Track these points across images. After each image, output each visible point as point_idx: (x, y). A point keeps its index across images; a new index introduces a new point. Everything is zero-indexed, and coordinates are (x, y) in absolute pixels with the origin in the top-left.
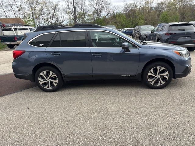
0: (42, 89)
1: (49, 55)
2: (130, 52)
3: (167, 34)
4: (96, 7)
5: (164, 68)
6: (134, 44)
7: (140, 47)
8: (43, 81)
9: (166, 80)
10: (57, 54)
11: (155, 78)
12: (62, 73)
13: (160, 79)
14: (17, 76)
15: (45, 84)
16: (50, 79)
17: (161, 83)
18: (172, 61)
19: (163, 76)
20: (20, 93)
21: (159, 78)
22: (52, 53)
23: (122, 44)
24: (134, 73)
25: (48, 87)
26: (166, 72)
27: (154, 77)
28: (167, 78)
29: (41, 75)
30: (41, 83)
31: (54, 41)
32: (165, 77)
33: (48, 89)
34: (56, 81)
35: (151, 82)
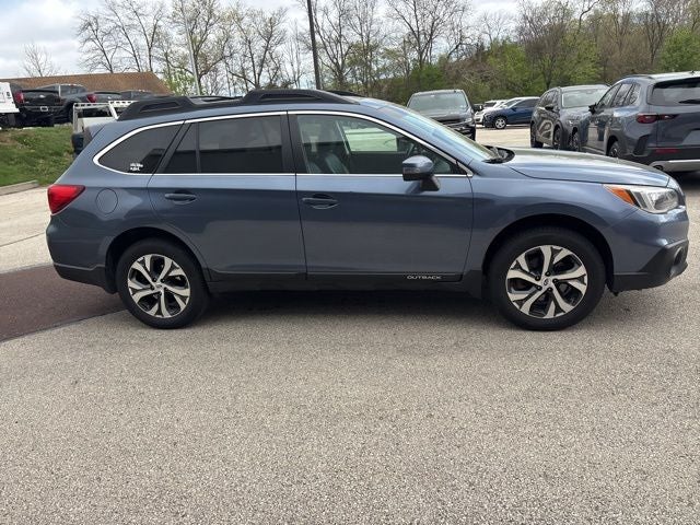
0: (140, 316)
1: (158, 203)
2: (436, 189)
3: (642, 120)
4: (414, 23)
5: (570, 253)
6: (454, 161)
7: (475, 172)
8: (144, 289)
9: (577, 298)
10: (185, 199)
11: (533, 289)
12: (203, 265)
13: (556, 292)
14: (64, 273)
15: (150, 300)
16: (164, 285)
17: (558, 309)
18: (598, 228)
19: (565, 282)
20: (73, 327)
21: (552, 289)
22: (167, 195)
23: (405, 162)
24: (454, 269)
25: (159, 312)
26: (576, 265)
27: (531, 285)
28: (583, 288)
29: (135, 270)
30: (136, 298)
31: (176, 153)
32: (575, 284)
33: (160, 317)
34: (184, 291)
35: (521, 302)
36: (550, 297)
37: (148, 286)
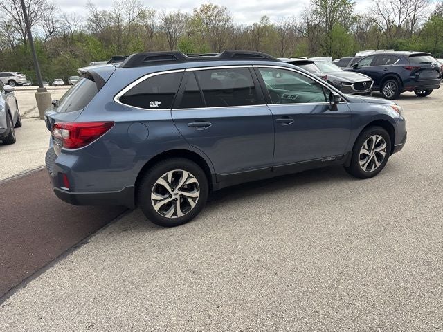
5: (382, 138)
8: (164, 199)
9: (382, 160)
10: (202, 126)
11: (368, 158)
13: (375, 158)
16: (180, 192)
17: (375, 166)
19: (378, 152)
22: (189, 124)
25: (175, 213)
26: (383, 144)
27: (368, 155)
28: (384, 154)
29: (158, 185)
33: (175, 217)
34: (196, 194)
35: (363, 165)
36: (373, 161)
37: (167, 196)
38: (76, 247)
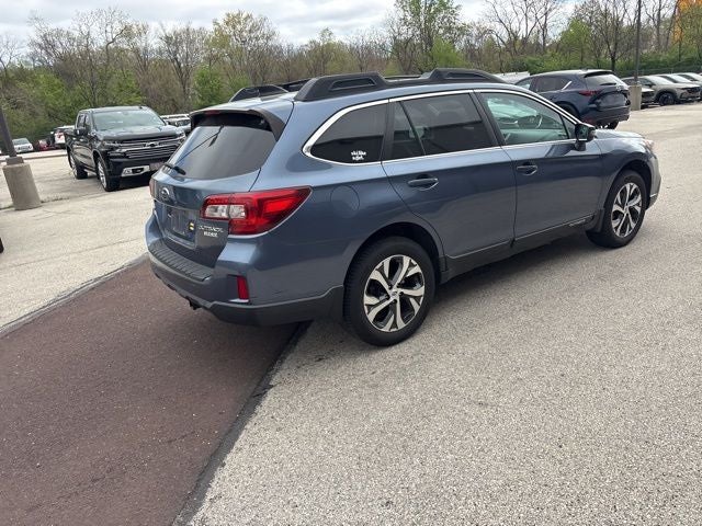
5: (636, 186)
8: (380, 303)
9: (637, 218)
10: (427, 184)
11: (621, 216)
12: (441, 255)
13: (629, 216)
16: (400, 290)
17: (630, 228)
19: (633, 207)
22: (410, 183)
25: (394, 324)
26: (638, 195)
27: (620, 213)
28: (639, 210)
30: (372, 315)
32: (637, 208)
33: (395, 330)
34: (419, 291)
35: (616, 228)
36: (627, 221)
37: (382, 298)
38: (257, 396)
